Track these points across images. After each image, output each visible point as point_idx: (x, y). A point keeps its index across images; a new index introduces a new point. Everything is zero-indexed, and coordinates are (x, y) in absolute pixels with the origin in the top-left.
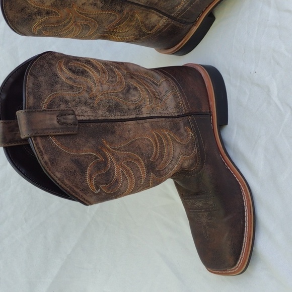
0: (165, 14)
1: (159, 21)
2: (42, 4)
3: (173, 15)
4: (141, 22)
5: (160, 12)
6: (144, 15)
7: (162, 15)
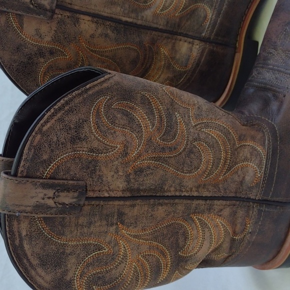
0: (194, 38)
1: (191, 50)
2: (40, 40)
3: (204, 34)
4: (171, 58)
5: (186, 36)
6: (170, 46)
7: (191, 40)
